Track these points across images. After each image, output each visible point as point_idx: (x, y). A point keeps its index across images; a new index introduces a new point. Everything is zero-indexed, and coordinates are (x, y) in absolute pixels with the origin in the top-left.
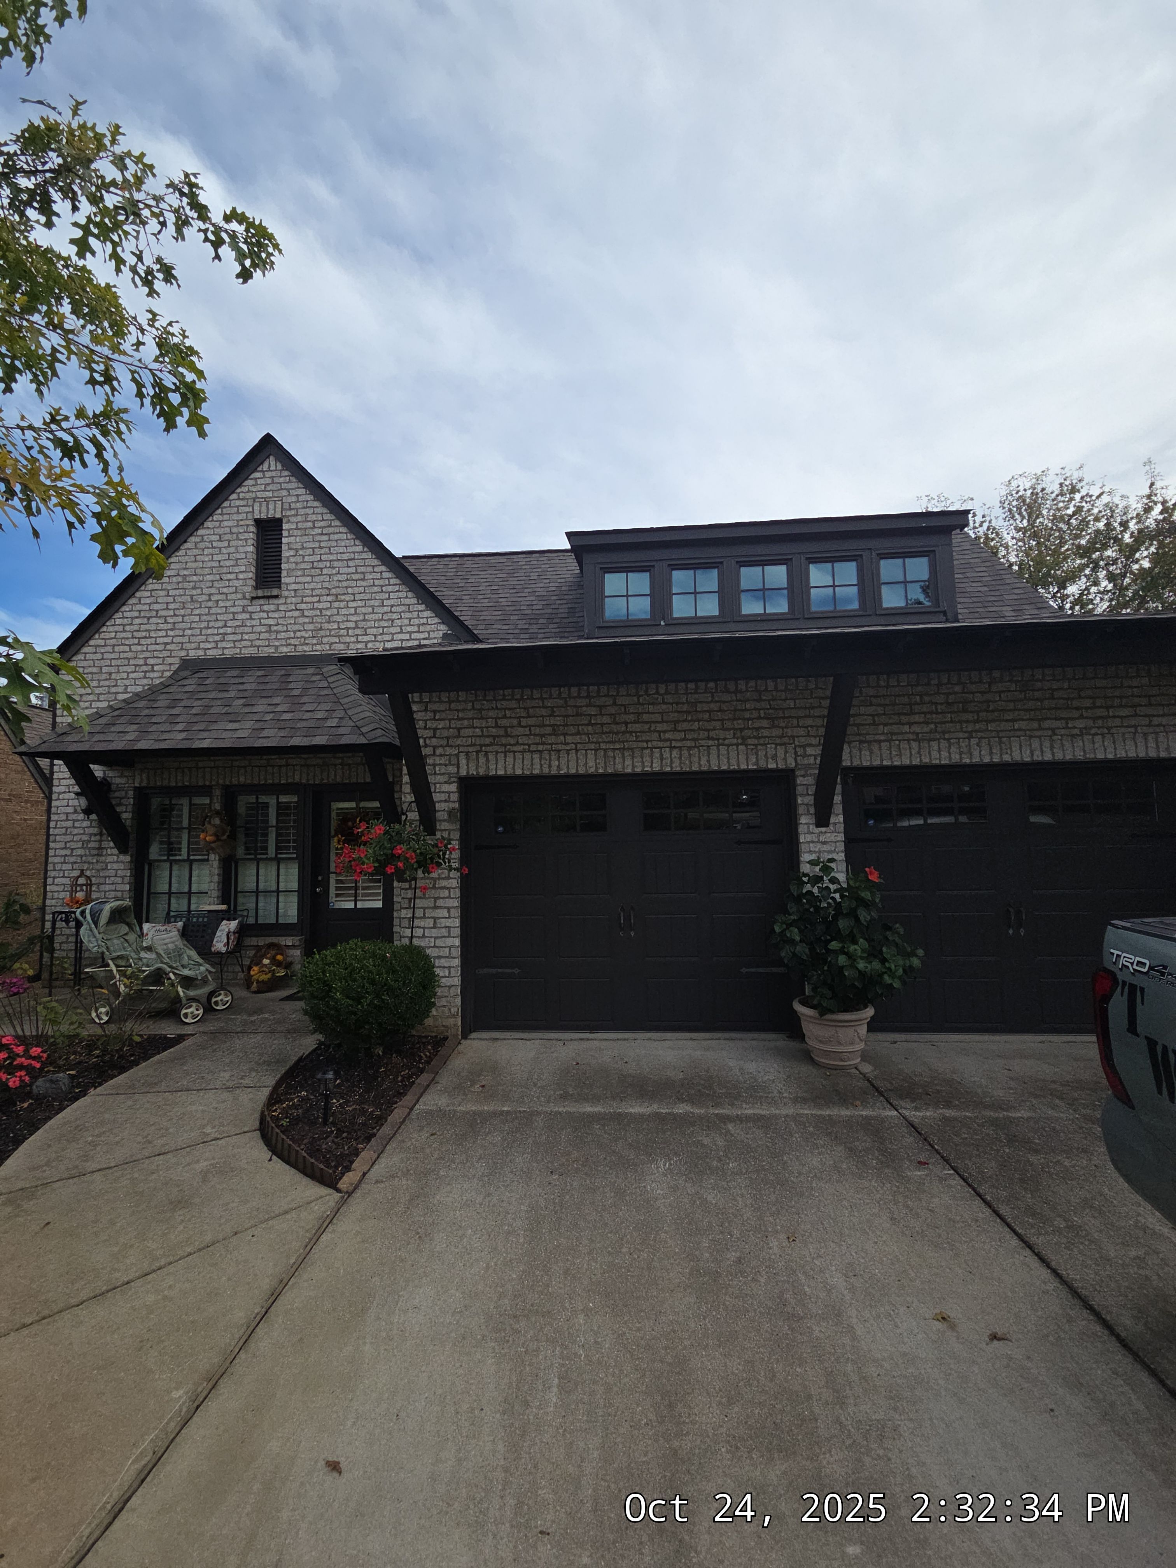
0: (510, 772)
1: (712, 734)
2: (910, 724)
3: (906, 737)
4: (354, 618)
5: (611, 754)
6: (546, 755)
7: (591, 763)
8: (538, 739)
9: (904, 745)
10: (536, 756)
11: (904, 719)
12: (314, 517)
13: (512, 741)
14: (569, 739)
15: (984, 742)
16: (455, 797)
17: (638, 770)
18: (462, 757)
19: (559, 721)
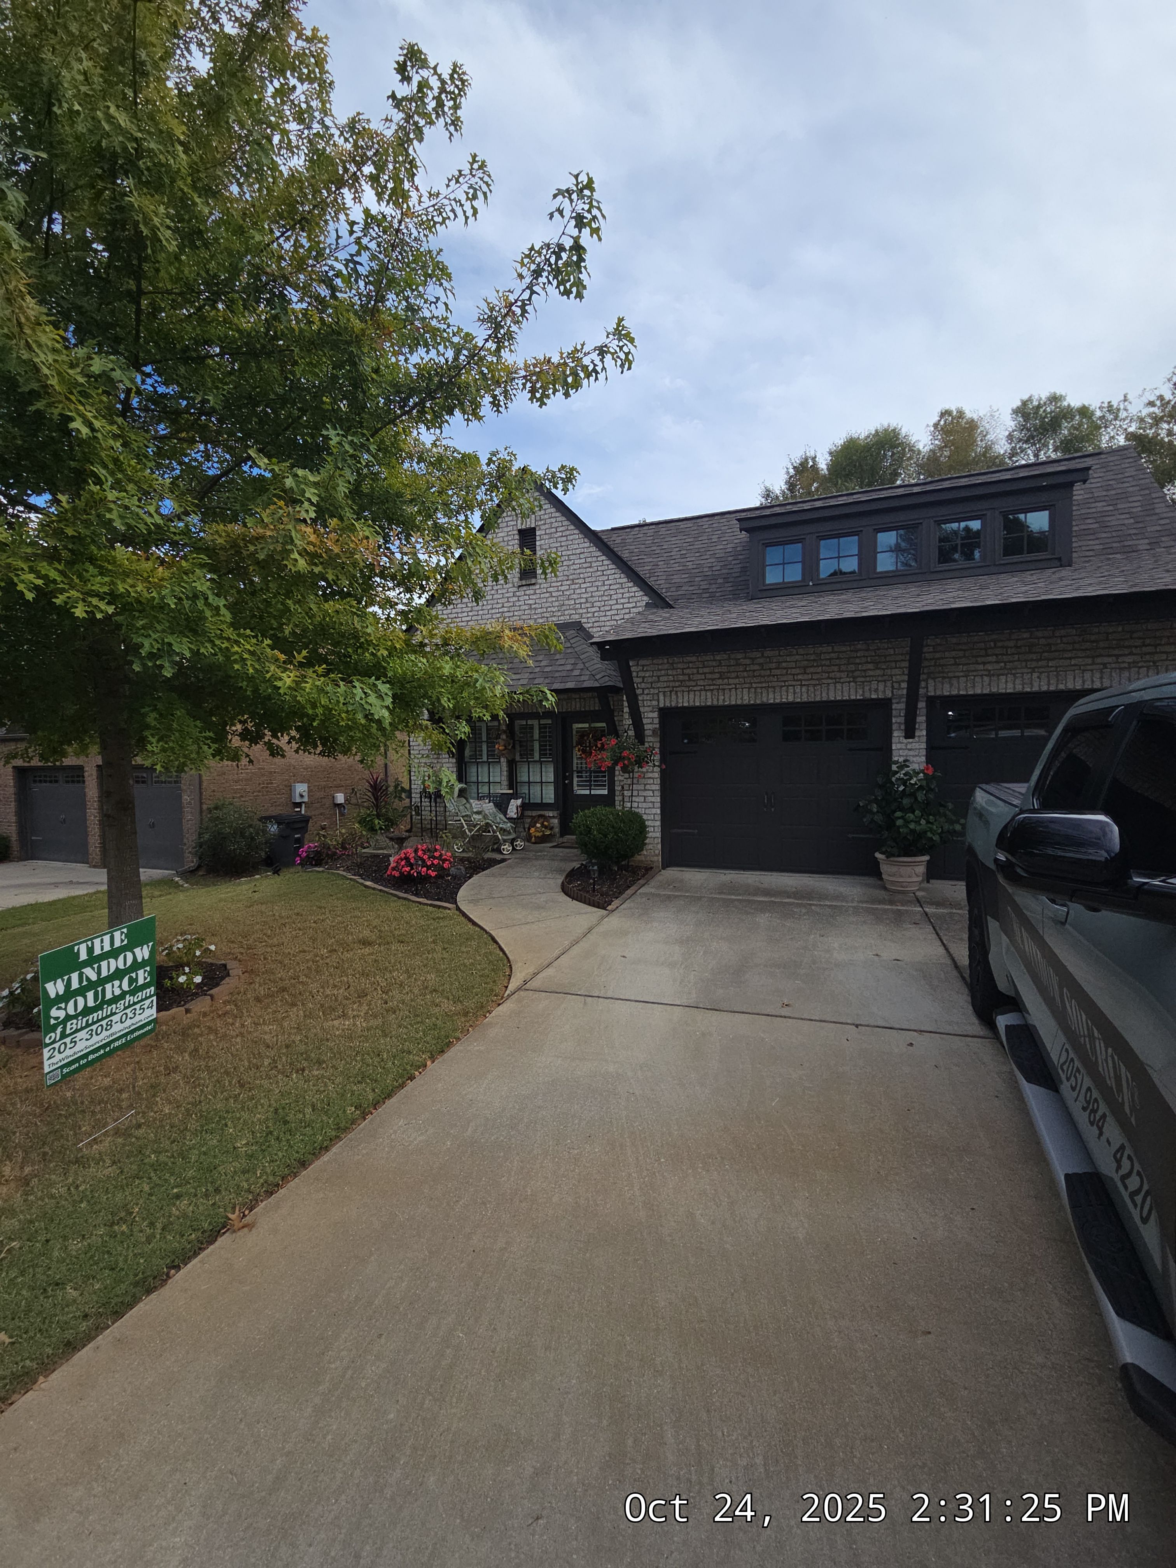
0: (692, 704)
1: (832, 675)
2: (984, 663)
3: (980, 673)
4: (584, 596)
5: (759, 690)
6: (715, 692)
7: (746, 697)
8: (710, 682)
9: (978, 679)
10: (709, 694)
11: (980, 660)
12: (556, 524)
13: (693, 684)
14: (731, 681)
15: (1044, 676)
16: (656, 721)
17: (778, 701)
18: (661, 695)
19: (725, 669)
